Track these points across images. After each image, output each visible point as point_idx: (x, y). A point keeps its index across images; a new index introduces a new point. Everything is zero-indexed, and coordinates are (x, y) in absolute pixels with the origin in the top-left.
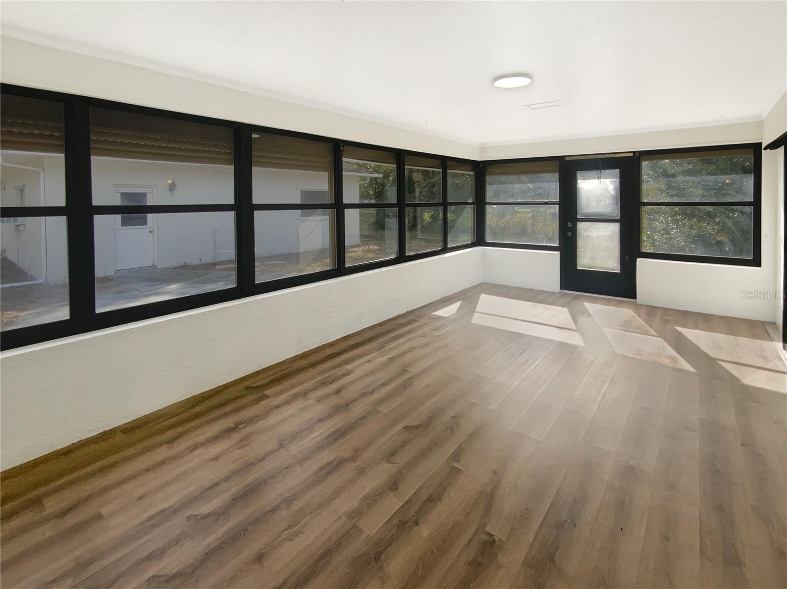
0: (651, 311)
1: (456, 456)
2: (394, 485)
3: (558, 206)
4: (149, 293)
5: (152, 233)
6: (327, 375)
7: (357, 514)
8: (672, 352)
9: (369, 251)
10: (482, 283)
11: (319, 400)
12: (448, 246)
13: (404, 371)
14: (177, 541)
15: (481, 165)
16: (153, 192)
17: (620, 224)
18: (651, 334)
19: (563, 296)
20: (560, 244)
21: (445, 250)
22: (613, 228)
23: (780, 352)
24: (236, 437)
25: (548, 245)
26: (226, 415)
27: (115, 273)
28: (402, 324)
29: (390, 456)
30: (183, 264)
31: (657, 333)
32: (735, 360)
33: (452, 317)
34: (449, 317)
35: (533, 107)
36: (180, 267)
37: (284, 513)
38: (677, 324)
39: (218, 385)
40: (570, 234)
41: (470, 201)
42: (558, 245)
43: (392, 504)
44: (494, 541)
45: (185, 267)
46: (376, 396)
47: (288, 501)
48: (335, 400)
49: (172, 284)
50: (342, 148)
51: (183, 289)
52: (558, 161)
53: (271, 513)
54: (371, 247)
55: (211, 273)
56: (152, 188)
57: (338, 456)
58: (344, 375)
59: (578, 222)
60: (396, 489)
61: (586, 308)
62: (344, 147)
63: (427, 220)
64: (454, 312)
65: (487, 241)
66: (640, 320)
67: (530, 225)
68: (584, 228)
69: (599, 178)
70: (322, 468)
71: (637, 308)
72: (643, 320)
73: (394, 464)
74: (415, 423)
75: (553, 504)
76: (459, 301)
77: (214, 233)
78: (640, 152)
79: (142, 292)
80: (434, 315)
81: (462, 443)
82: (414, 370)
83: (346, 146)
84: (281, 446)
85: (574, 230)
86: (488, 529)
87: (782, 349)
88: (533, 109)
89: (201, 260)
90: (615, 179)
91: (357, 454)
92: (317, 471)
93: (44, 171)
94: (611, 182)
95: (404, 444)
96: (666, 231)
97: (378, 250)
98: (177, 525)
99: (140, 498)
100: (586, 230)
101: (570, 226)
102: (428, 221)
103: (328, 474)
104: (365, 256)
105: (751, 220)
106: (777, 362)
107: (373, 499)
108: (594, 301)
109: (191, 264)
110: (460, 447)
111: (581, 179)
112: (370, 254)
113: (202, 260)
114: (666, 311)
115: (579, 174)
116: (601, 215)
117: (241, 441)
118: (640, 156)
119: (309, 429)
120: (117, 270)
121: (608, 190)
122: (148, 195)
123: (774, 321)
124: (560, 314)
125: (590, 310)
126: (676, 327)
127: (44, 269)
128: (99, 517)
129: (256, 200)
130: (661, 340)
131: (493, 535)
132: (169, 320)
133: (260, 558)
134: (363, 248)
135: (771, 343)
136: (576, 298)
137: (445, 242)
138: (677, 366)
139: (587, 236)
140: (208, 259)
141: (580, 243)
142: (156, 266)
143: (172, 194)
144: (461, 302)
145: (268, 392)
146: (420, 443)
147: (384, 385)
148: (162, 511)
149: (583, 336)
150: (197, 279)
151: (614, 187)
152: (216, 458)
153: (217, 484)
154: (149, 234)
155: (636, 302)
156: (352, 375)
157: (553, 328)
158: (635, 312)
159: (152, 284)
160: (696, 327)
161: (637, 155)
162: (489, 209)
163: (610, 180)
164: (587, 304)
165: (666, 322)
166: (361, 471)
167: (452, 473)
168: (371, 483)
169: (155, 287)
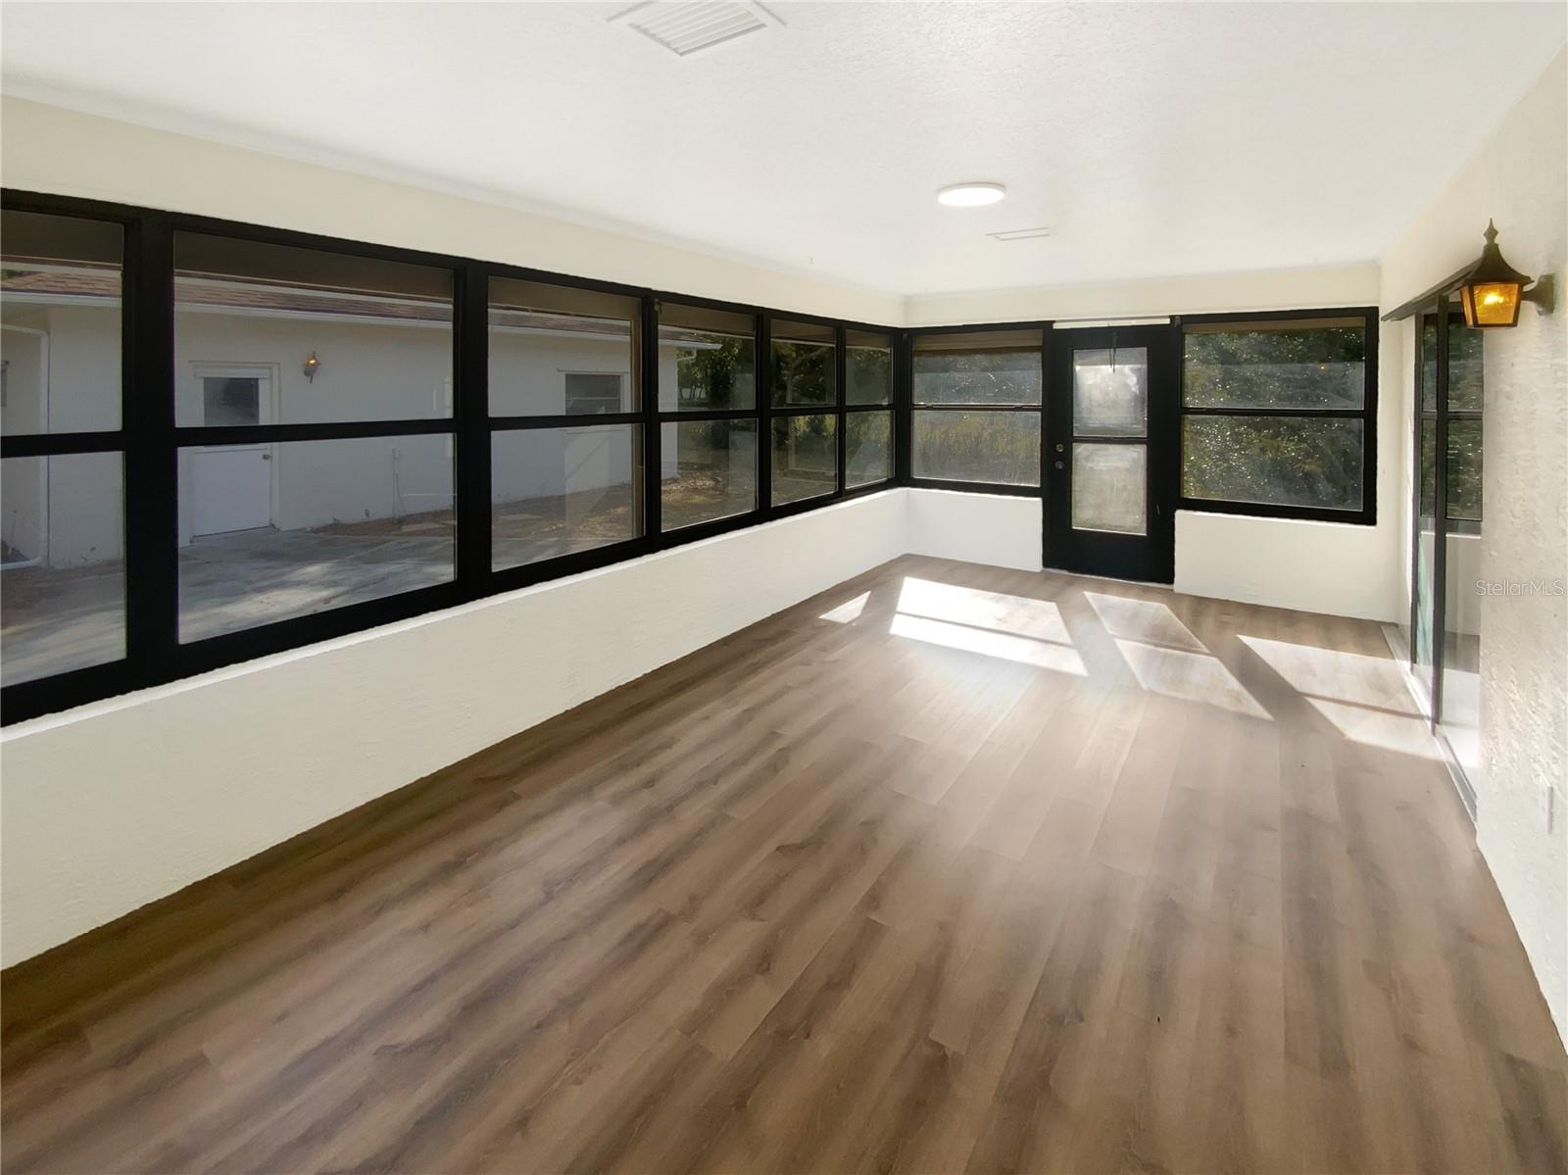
0: (1200, 606)
1: (873, 900)
2: (764, 961)
3: (1039, 414)
4: (265, 583)
5: (267, 462)
6: (629, 749)
7: (700, 1021)
8: (1234, 684)
9: (696, 490)
10: (906, 555)
11: (618, 800)
12: (847, 488)
13: (773, 735)
14: (357, 1102)
15: (905, 335)
16: (271, 377)
17: (1148, 447)
18: (1199, 650)
19: (1048, 578)
20: (1041, 484)
21: (841, 495)
22: (1135, 455)
23: (1406, 678)
24: (463, 880)
25: (1023, 485)
26: (440, 836)
27: (191, 542)
28: (767, 639)
29: (755, 904)
30: (331, 522)
31: (1210, 649)
32: (1336, 696)
33: (854, 624)
34: (850, 622)
35: (1002, 237)
36: (325, 529)
37: (563, 1030)
38: (1243, 630)
39: (419, 778)
40: (1060, 466)
41: (885, 403)
42: (1038, 486)
43: (763, 997)
44: (945, 1056)
45: (336, 528)
46: (724, 787)
47: (568, 1005)
48: (647, 799)
49: (310, 564)
50: (657, 308)
51: (334, 574)
52: (1041, 331)
53: (537, 1031)
54: (699, 483)
55: (389, 541)
56: (270, 368)
57: (660, 910)
58: (662, 748)
59: (1074, 444)
60: (768, 969)
61: (1087, 602)
62: (661, 305)
63: (802, 430)
64: (857, 614)
65: (915, 477)
66: (1181, 623)
67: (986, 439)
68: (1085, 453)
69: (1112, 362)
70: (630, 936)
71: (1175, 599)
72: (1186, 624)
73: (762, 920)
74: (795, 839)
75: (1043, 979)
76: (867, 591)
77: (395, 459)
78: (1182, 317)
79: (250, 583)
80: (823, 620)
81: (881, 875)
82: (791, 733)
83: (664, 303)
84: (549, 896)
85: (1067, 458)
86: (934, 1035)
87: (1409, 672)
88: (1002, 240)
89: (367, 515)
90: (1139, 366)
91: (694, 902)
92: (623, 942)
93: (49, 334)
94: (1133, 371)
95: (779, 880)
96: (1223, 454)
97: (713, 489)
98: (355, 1070)
99: (281, 1018)
100: (1087, 458)
101: (1061, 450)
102: (804, 431)
103: (642, 947)
104: (689, 501)
105: (1360, 442)
106: (1402, 697)
107: (726, 992)
108: (1102, 589)
109: (350, 521)
110: (878, 881)
111: (1080, 365)
112: (697, 497)
113: (370, 514)
114: (1225, 605)
115: (1077, 354)
116: (1114, 431)
117: (471, 891)
118: (1181, 325)
119: (599, 859)
120: (195, 537)
121: (1127, 386)
122: (260, 381)
123: (1396, 622)
124: (1042, 614)
125: (1094, 606)
126: (1240, 637)
127: (43, 536)
128: (199, 1062)
129: (495, 410)
130: (1215, 660)
131: (943, 1047)
132: (326, 653)
133: (522, 1123)
134: (684, 484)
135: (1392, 661)
136: (1070, 583)
137: (841, 478)
138: (1243, 709)
139: (1091, 468)
140: (382, 511)
141: (1078, 481)
142: (277, 526)
143: (311, 381)
144: (869, 592)
145: (517, 788)
146: (808, 877)
147: (736, 765)
148: (327, 1042)
149: (1085, 658)
150: (363, 553)
151: (1138, 380)
152: (425, 927)
153: (432, 979)
154: (263, 461)
155: (1172, 590)
156: (675, 748)
157: (1033, 643)
158: (1172, 609)
159: (270, 564)
160: (1274, 635)
161: (1178, 322)
162: (918, 417)
163: (1131, 366)
164: (1088, 594)
165: (1222, 626)
166: (702, 939)
167: (868, 933)
168: (721, 960)
169: (276, 572)
